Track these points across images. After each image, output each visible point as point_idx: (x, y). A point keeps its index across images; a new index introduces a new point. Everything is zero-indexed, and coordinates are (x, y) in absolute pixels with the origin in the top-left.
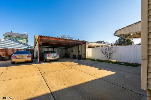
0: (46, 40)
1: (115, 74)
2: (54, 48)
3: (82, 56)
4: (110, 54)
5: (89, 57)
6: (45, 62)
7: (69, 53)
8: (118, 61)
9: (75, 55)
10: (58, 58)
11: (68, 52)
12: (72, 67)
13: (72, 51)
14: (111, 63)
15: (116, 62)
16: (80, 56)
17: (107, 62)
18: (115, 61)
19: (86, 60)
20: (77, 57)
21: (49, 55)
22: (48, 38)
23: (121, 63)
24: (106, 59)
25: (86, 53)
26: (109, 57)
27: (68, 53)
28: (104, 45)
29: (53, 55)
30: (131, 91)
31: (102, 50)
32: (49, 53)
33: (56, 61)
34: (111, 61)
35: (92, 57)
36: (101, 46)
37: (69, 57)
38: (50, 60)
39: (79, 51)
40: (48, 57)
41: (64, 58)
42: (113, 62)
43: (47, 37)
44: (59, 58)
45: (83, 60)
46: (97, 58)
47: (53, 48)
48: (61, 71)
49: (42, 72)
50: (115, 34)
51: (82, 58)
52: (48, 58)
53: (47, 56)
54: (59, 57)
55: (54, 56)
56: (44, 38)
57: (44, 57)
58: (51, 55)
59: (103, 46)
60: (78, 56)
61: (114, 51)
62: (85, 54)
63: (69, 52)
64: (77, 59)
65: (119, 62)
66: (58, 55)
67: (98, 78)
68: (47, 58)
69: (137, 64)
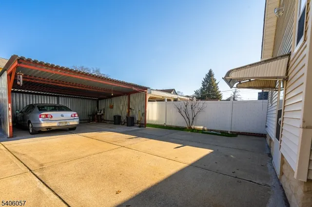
0: (35, 74)
1: (212, 152)
2: (60, 98)
3: (137, 118)
4: (194, 116)
5: (152, 121)
6: (32, 134)
7: (104, 112)
8: (205, 128)
9: (119, 117)
10: (75, 122)
11: (100, 108)
12: (120, 144)
13: (112, 107)
14: (196, 132)
15: (204, 130)
16: (133, 118)
17: (188, 131)
18: (201, 127)
19: (145, 127)
20: (126, 121)
21: (47, 115)
22: (45, 68)
23: (212, 132)
24: (185, 125)
25: (145, 111)
26: (191, 120)
27: (101, 110)
28: (180, 98)
29: (62, 116)
30: (251, 181)
31: (179, 108)
32: (46, 110)
33: (72, 131)
34: (194, 129)
35: (156, 121)
36: (174, 99)
37: (104, 120)
38: (53, 128)
39: (129, 108)
40: (43, 120)
41: (89, 122)
42: (198, 131)
43: (41, 64)
44: (80, 123)
45: (140, 127)
46: (168, 124)
47: (56, 98)
48: (95, 156)
49: (33, 166)
50: (225, 77)
51: (138, 123)
52: (44, 124)
53: (40, 119)
54: (80, 120)
55: (62, 118)
56: (32, 67)
57: (29, 122)
58: (56, 115)
59: (177, 99)
60: (127, 117)
61: (200, 110)
62: (144, 114)
63: (104, 109)
64: (124, 124)
65: (208, 130)
66: (76, 115)
67: (187, 165)
68: (40, 123)
69: (234, 132)
